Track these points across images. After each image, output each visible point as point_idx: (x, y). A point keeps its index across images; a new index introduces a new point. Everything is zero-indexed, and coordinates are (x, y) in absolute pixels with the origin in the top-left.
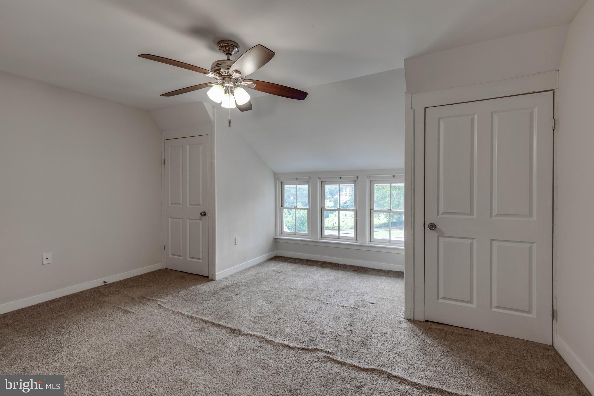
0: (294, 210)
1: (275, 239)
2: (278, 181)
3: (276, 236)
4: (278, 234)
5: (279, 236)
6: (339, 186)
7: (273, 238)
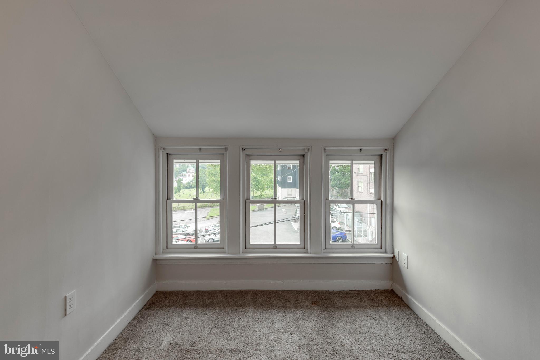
0: (194, 204)
1: (155, 261)
2: (161, 152)
3: (156, 254)
4: (161, 250)
5: (164, 253)
6: (275, 163)
7: (152, 259)
